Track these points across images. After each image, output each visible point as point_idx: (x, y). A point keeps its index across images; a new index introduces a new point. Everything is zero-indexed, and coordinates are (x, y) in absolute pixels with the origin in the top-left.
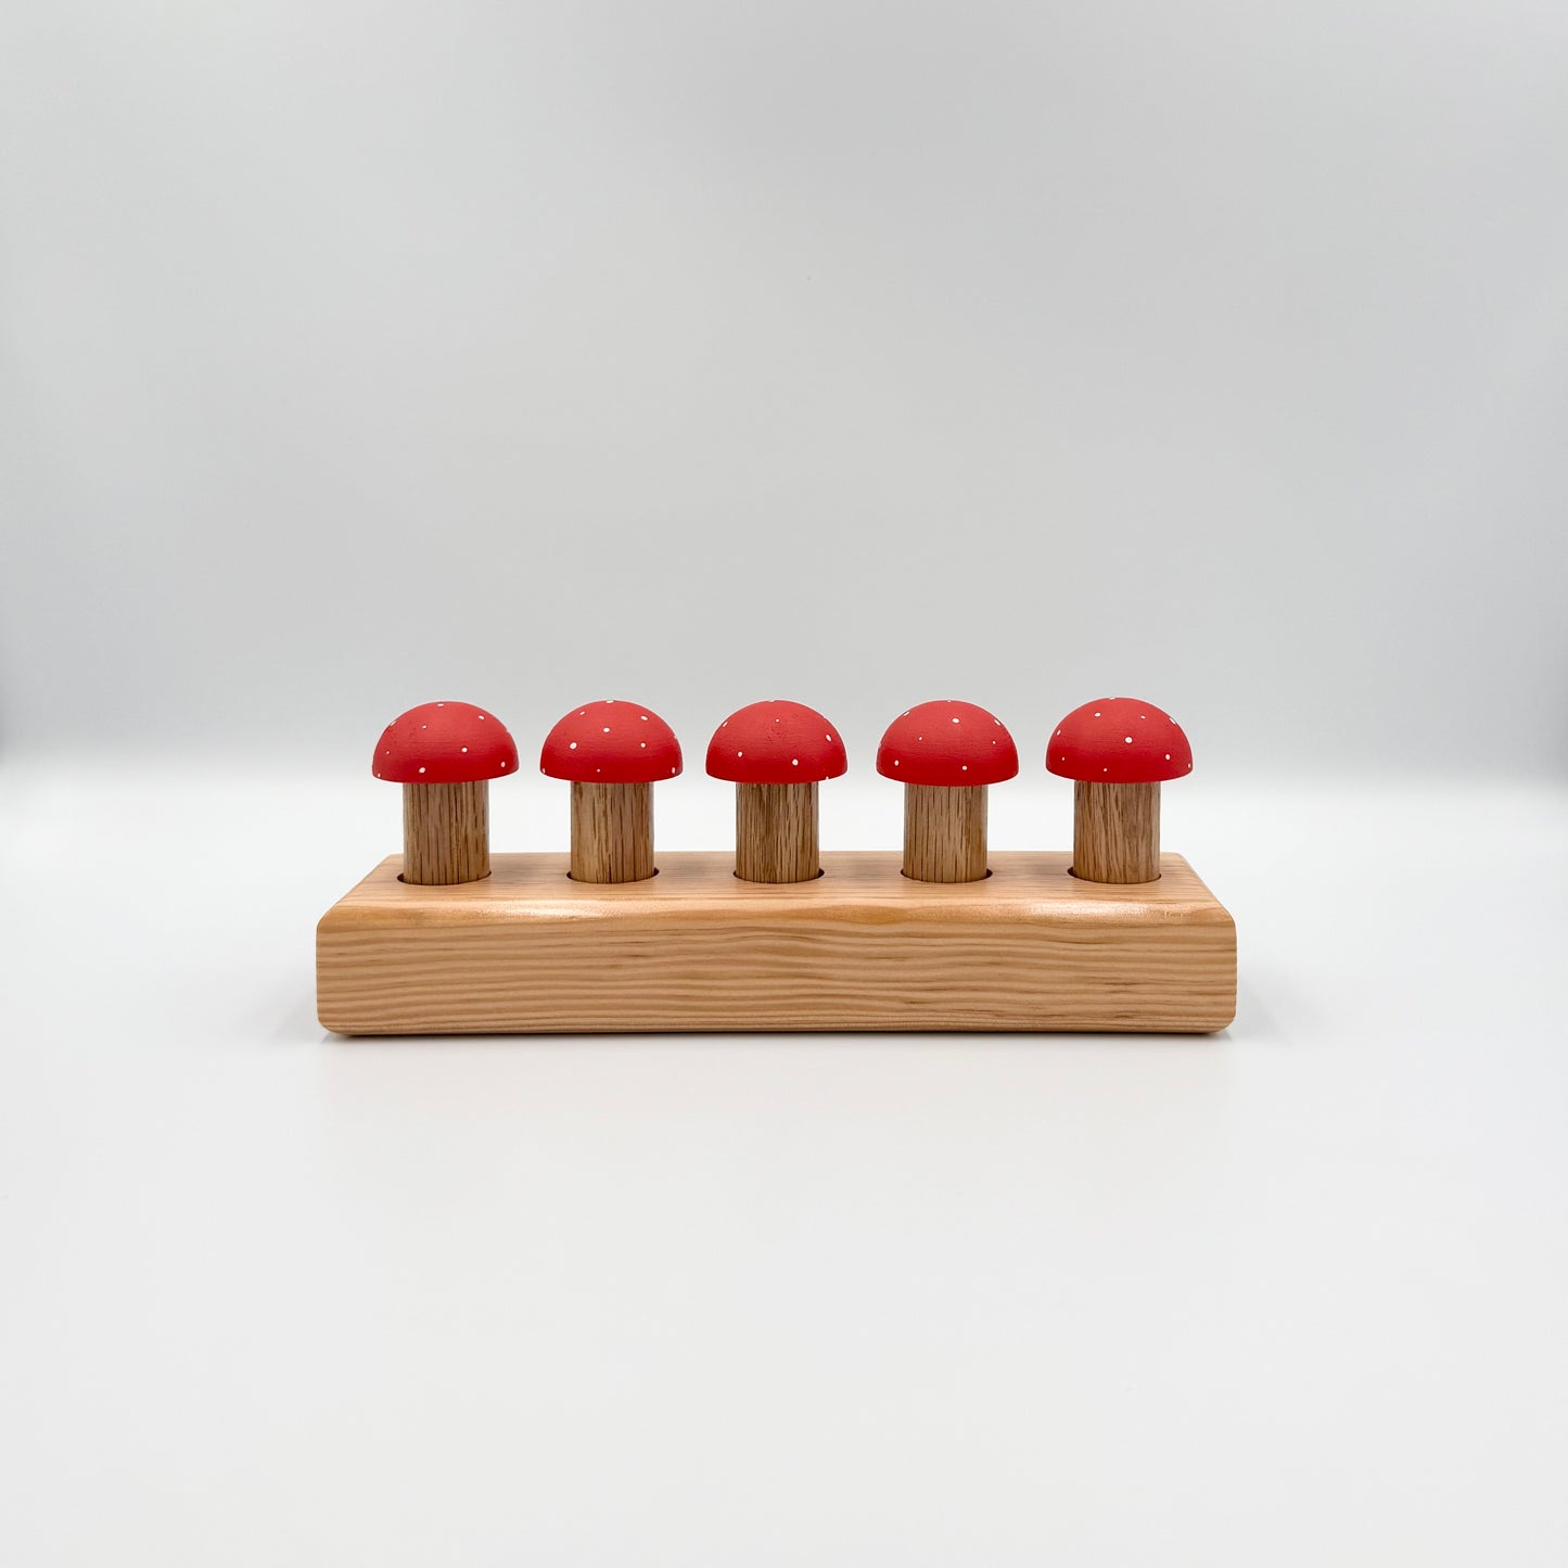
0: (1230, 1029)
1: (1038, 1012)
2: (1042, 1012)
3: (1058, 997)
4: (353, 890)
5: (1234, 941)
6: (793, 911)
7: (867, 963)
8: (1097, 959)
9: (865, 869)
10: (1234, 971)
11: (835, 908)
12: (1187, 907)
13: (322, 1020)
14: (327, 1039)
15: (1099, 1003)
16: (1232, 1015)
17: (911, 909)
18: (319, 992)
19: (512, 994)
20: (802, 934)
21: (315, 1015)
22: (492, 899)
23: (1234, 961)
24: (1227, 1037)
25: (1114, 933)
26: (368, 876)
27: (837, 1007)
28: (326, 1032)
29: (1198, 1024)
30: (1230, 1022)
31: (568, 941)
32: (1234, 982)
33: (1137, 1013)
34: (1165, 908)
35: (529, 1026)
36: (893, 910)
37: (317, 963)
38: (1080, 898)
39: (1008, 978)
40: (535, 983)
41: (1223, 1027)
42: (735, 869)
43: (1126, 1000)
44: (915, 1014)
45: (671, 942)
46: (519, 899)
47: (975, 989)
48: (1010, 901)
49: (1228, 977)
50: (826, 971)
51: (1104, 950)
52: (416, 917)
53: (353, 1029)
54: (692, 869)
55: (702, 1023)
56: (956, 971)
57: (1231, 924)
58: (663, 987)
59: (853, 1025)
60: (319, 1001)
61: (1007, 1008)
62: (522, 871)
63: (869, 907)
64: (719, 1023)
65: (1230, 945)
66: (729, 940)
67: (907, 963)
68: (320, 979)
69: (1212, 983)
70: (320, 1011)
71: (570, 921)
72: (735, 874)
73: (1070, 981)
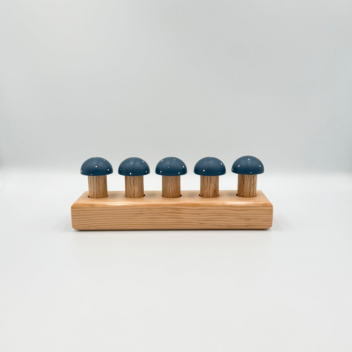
0: (271, 228)
1: (229, 225)
2: (230, 225)
3: (233, 222)
4: (78, 199)
5: (272, 210)
6: (175, 204)
7: (191, 215)
8: (242, 214)
9: (191, 195)
10: (272, 216)
11: (184, 203)
12: (262, 203)
13: (73, 227)
14: (74, 231)
15: (243, 223)
16: (271, 225)
17: (201, 204)
18: (72, 221)
19: (114, 222)
20: (177, 209)
21: (72, 226)
22: (109, 201)
23: (272, 214)
24: (270, 230)
25: (246, 208)
26: (81, 196)
27: (185, 224)
28: (74, 230)
29: (264, 227)
30: (271, 227)
31: (126, 211)
32: (272, 219)
33: (251, 225)
34: (257, 203)
35: (118, 228)
36: (197, 204)
37: (72, 215)
38: (239, 201)
39: (222, 218)
40: (119, 220)
41: (269, 228)
42: (162, 195)
43: (248, 223)
44: (202, 226)
45: (148, 211)
46: (115, 201)
47: (215, 221)
48: (222, 202)
49: (271, 217)
50: (183, 217)
51: (244, 212)
52: (92, 205)
53: (80, 229)
54: (153, 195)
55: (156, 228)
56: (211, 217)
57: (272, 206)
58: (147, 220)
59: (189, 228)
60: (72, 223)
61: (222, 225)
62: (115, 195)
63: (192, 203)
64: (159, 228)
65: (272, 211)
66: (161, 210)
67: (200, 215)
68: (72, 218)
69: (267, 219)
70: (73, 225)
71: (126, 206)
72: (162, 196)
73: (236, 219)
